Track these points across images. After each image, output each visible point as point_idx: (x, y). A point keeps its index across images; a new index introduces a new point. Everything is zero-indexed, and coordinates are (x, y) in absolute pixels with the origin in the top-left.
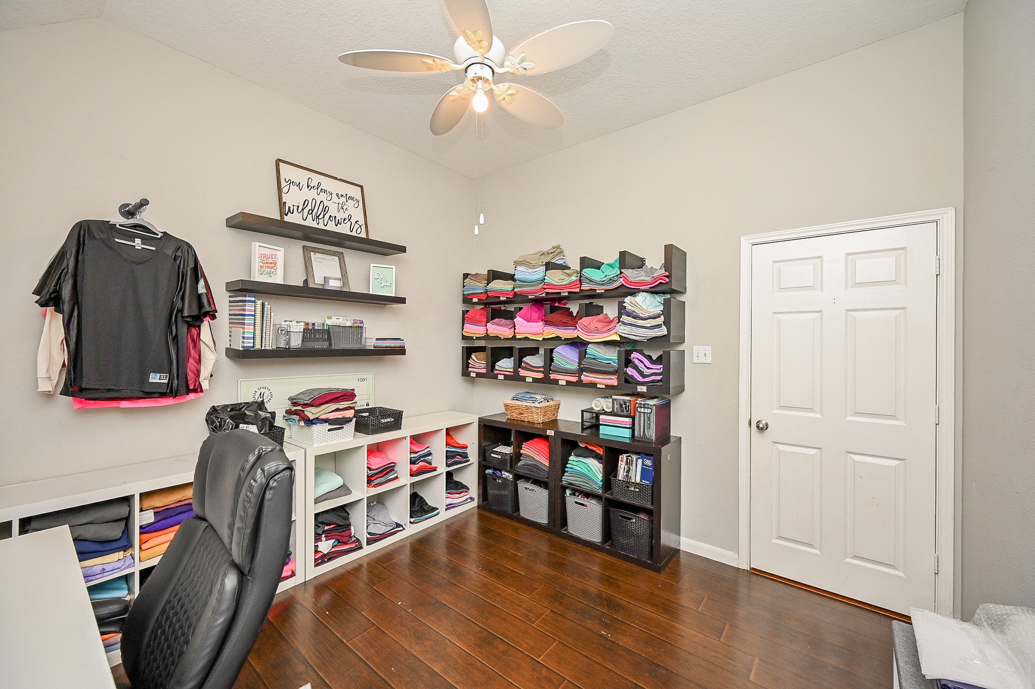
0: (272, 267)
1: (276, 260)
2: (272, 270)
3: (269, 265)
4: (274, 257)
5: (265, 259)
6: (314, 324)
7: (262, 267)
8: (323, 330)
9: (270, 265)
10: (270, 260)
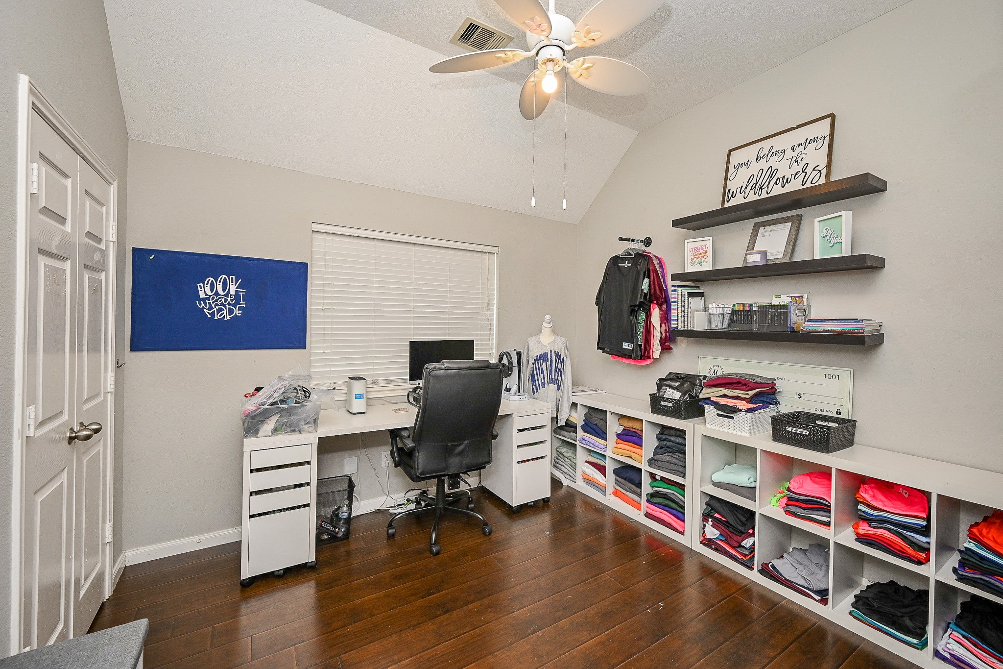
0: (703, 257)
1: (706, 249)
2: (703, 259)
3: (699, 256)
4: (704, 247)
5: (695, 251)
6: (751, 305)
7: (693, 259)
8: (744, 311)
9: (701, 256)
10: (701, 251)
